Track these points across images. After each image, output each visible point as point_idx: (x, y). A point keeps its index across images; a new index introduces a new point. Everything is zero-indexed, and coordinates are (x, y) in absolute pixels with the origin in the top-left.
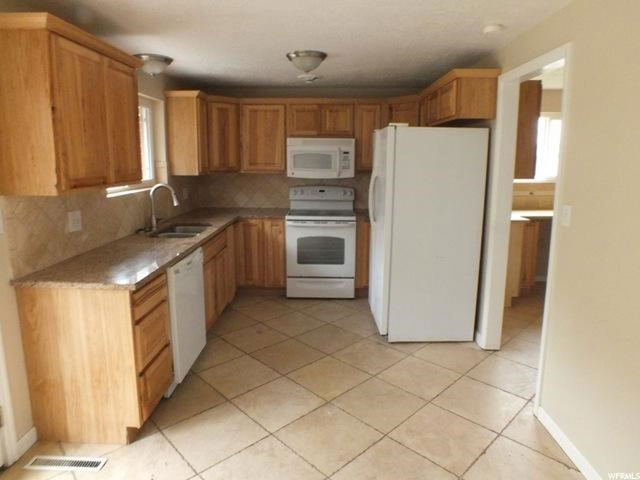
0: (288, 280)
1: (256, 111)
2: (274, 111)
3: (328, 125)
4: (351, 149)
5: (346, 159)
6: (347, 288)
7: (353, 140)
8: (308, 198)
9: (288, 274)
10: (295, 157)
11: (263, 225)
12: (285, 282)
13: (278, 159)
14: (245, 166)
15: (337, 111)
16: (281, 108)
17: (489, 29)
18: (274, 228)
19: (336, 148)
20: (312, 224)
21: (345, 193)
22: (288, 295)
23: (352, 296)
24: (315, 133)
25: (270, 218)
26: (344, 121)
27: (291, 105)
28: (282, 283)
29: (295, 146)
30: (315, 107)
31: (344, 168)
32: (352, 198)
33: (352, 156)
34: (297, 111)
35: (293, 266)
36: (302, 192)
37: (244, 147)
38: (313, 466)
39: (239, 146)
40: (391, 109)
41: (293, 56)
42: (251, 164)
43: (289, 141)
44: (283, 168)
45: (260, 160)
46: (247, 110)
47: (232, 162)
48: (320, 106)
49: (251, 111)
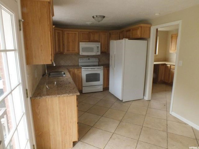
0: (83, 88)
1: (69, 33)
2: (74, 33)
3: (92, 38)
4: (99, 46)
5: (98, 49)
6: (101, 88)
7: (100, 43)
8: (85, 61)
9: (83, 86)
10: (82, 48)
11: (74, 70)
12: (82, 89)
13: (76, 49)
14: (66, 51)
15: (95, 34)
16: (77, 33)
17: (157, 14)
18: (78, 71)
19: (95, 46)
20: (90, 69)
21: (96, 59)
22: (83, 92)
23: (102, 90)
24: (88, 41)
25: (76, 69)
26: (96, 37)
27: (80, 31)
28: (81, 89)
29: (82, 45)
30: (88, 33)
31: (97, 52)
32: (98, 61)
33: (100, 48)
34: (82, 34)
35: (85, 83)
36: (83, 59)
37: (65, 45)
38: (132, 138)
39: (63, 45)
40: (110, 34)
41: (95, 17)
42: (67, 51)
43: (80, 43)
44: (78, 52)
45: (70, 49)
46: (66, 33)
47: (62, 50)
48: (89, 32)
49: (67, 33)
